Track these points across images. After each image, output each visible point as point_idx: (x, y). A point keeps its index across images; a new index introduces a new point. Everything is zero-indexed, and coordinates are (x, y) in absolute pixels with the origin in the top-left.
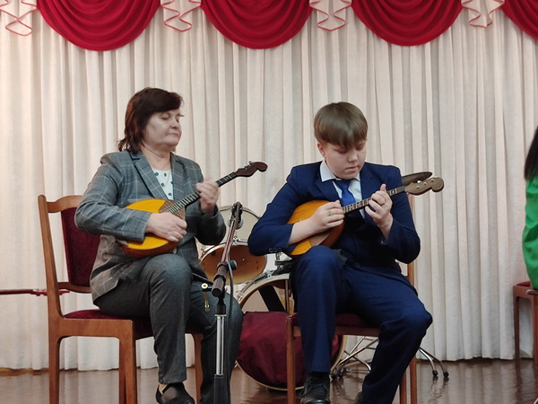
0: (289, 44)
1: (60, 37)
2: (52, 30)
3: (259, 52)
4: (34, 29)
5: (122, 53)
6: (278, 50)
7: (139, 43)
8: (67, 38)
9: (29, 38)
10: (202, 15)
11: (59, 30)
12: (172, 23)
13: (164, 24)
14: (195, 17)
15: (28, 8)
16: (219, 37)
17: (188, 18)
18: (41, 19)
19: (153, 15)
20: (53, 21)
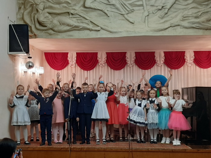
0: (123, 69)
1: (80, 68)
2: (79, 67)
3: (117, 71)
4: (75, 67)
5: (91, 71)
6: (121, 70)
7: (94, 69)
8: (81, 68)
9: (74, 68)
10: (106, 64)
11: (80, 67)
12: (100, 66)
13: (99, 66)
14: (105, 64)
15: (74, 63)
16: (109, 68)
17: (104, 65)
18: (77, 65)
19: (97, 64)
20: (79, 65)
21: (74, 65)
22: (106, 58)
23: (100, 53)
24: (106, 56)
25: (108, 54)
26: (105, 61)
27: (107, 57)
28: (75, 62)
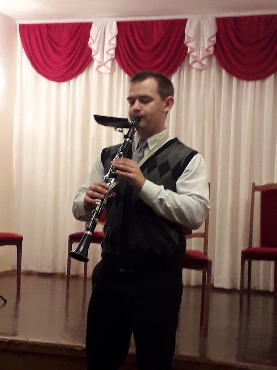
1: (127, 76)
2: (122, 71)
4: (112, 69)
10: (214, 60)
12: (196, 65)
13: (190, 67)
15: (109, 57)
17: (204, 62)
18: (117, 64)
21: (109, 64)
22: (214, 39)
23: (195, 23)
24: (214, 30)
25: (221, 22)
26: (212, 49)
27: (218, 35)
28: (112, 52)
